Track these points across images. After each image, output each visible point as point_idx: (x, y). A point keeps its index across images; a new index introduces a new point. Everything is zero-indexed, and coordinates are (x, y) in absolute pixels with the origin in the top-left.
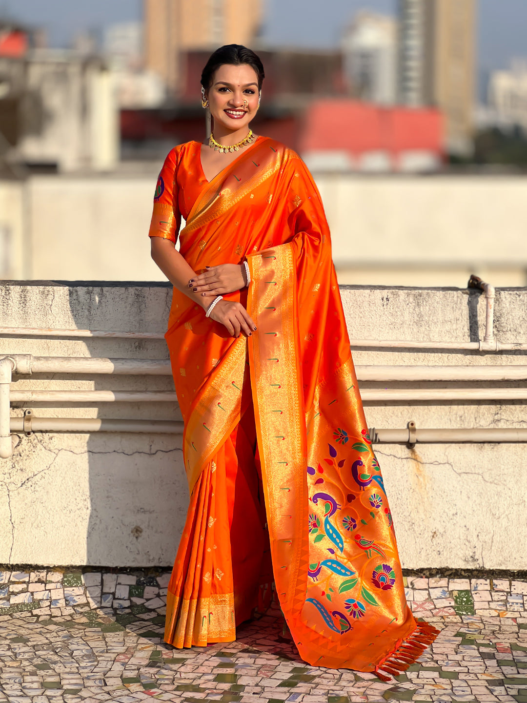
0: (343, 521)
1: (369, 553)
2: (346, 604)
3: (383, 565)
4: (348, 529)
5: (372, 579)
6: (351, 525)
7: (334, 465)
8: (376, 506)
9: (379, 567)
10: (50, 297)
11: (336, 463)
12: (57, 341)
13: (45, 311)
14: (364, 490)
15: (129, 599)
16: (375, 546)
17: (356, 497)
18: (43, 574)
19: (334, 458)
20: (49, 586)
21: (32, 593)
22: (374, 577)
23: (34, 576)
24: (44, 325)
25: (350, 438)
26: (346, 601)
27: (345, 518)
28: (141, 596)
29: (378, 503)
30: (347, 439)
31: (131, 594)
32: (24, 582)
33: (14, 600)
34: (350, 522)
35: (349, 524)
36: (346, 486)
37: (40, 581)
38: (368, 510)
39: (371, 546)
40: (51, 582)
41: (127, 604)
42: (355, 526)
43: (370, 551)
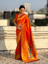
10: (1, 27)
20: (2, 52)
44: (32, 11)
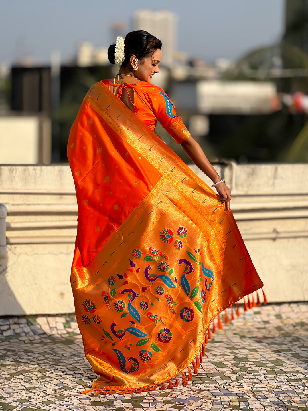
0: (140, 304)
1: (156, 322)
2: (140, 353)
3: (164, 329)
4: (143, 309)
5: (158, 337)
6: (145, 307)
7: (134, 272)
8: (160, 293)
9: (162, 331)
10: (14, 172)
11: (135, 270)
12: (18, 196)
13: (11, 179)
14: (152, 284)
15: (65, 329)
16: (159, 318)
17: (148, 289)
18: (16, 320)
19: (134, 268)
20: (21, 326)
21: (14, 330)
22: (159, 336)
23: (11, 321)
24: (11, 187)
25: (142, 254)
26: (140, 351)
27: (141, 302)
28: (70, 327)
29: (161, 292)
30: (140, 255)
31: (65, 327)
32: (7, 325)
33: (5, 334)
34: (144, 304)
35: (144, 306)
36: (142, 283)
37: (15, 323)
38: (155, 297)
39: (157, 318)
40: (21, 324)
41: (65, 332)
42: (147, 307)
43: (156, 321)
44: (191, 64)
